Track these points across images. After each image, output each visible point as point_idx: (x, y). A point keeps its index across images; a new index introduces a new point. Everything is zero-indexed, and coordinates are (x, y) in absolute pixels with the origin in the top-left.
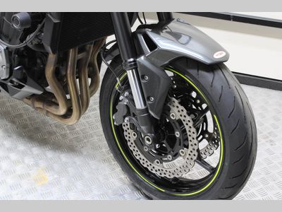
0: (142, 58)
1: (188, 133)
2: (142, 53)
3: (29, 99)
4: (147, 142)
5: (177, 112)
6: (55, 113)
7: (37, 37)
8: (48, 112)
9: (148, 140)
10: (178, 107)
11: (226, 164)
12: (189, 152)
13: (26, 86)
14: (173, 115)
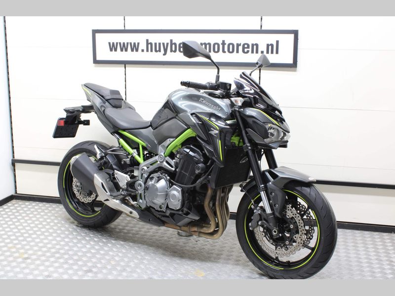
0: (270, 183)
1: (298, 224)
2: (269, 181)
3: (187, 226)
4: (274, 233)
5: (291, 212)
6: (207, 232)
7: (205, 178)
8: (200, 232)
9: (275, 232)
10: (291, 210)
11: (322, 238)
12: (299, 236)
13: (191, 213)
14: (288, 216)
